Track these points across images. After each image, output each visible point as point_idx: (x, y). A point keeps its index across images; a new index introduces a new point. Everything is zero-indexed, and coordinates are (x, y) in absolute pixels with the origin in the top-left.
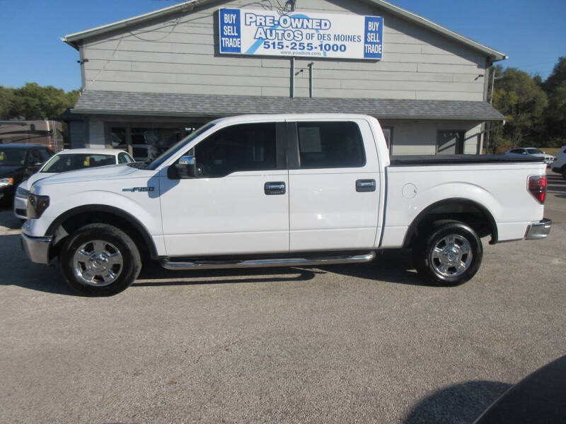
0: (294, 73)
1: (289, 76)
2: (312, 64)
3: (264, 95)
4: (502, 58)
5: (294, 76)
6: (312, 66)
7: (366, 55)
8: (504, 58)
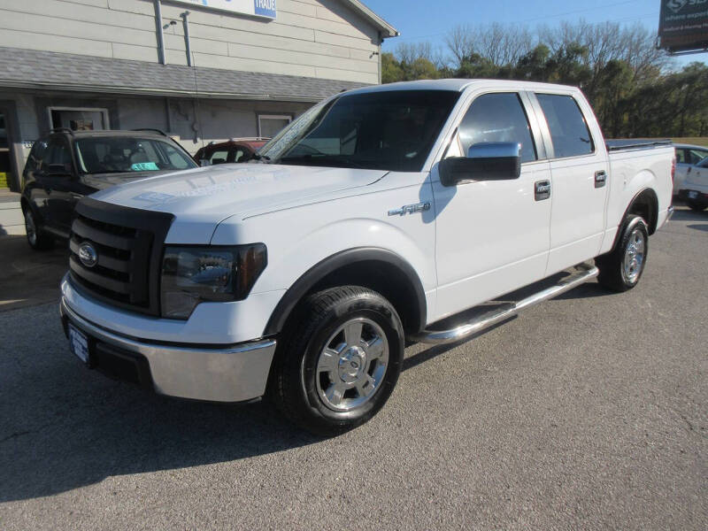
0: (162, 25)
1: (154, 29)
2: (187, 13)
3: (117, 56)
4: (394, 34)
5: (163, 31)
6: (188, 17)
7: (257, 10)
8: (396, 34)
